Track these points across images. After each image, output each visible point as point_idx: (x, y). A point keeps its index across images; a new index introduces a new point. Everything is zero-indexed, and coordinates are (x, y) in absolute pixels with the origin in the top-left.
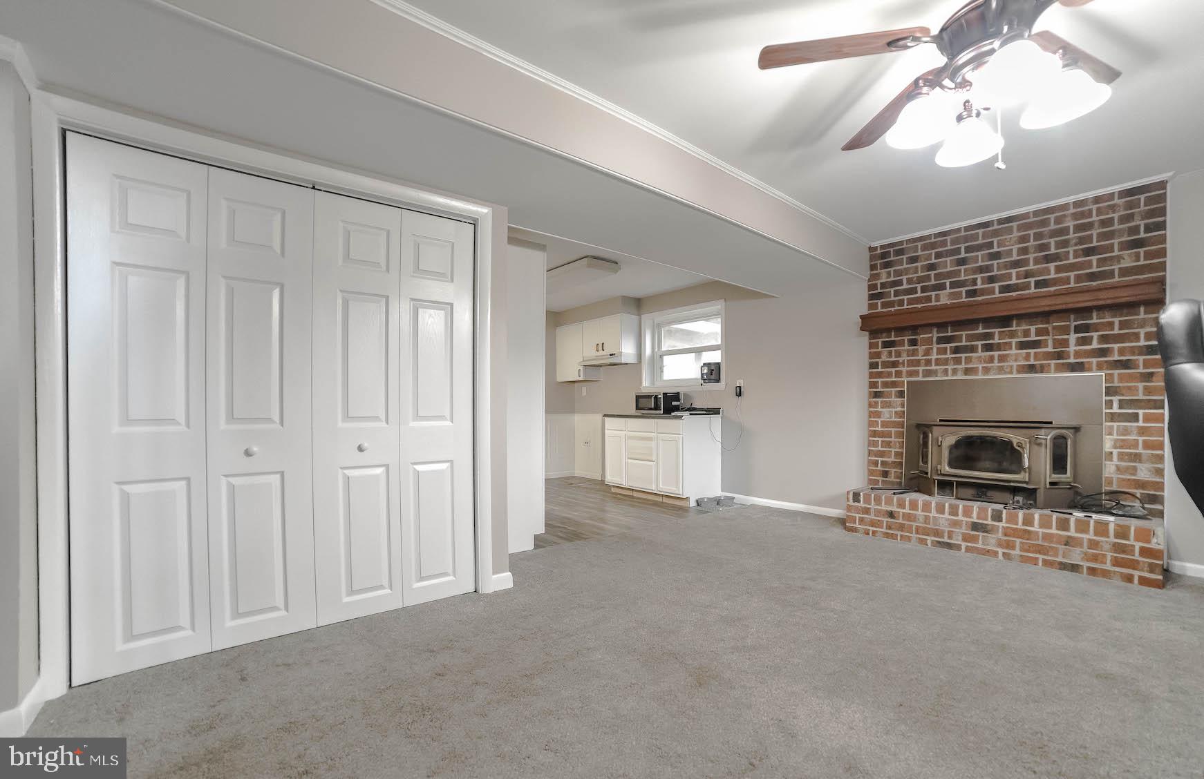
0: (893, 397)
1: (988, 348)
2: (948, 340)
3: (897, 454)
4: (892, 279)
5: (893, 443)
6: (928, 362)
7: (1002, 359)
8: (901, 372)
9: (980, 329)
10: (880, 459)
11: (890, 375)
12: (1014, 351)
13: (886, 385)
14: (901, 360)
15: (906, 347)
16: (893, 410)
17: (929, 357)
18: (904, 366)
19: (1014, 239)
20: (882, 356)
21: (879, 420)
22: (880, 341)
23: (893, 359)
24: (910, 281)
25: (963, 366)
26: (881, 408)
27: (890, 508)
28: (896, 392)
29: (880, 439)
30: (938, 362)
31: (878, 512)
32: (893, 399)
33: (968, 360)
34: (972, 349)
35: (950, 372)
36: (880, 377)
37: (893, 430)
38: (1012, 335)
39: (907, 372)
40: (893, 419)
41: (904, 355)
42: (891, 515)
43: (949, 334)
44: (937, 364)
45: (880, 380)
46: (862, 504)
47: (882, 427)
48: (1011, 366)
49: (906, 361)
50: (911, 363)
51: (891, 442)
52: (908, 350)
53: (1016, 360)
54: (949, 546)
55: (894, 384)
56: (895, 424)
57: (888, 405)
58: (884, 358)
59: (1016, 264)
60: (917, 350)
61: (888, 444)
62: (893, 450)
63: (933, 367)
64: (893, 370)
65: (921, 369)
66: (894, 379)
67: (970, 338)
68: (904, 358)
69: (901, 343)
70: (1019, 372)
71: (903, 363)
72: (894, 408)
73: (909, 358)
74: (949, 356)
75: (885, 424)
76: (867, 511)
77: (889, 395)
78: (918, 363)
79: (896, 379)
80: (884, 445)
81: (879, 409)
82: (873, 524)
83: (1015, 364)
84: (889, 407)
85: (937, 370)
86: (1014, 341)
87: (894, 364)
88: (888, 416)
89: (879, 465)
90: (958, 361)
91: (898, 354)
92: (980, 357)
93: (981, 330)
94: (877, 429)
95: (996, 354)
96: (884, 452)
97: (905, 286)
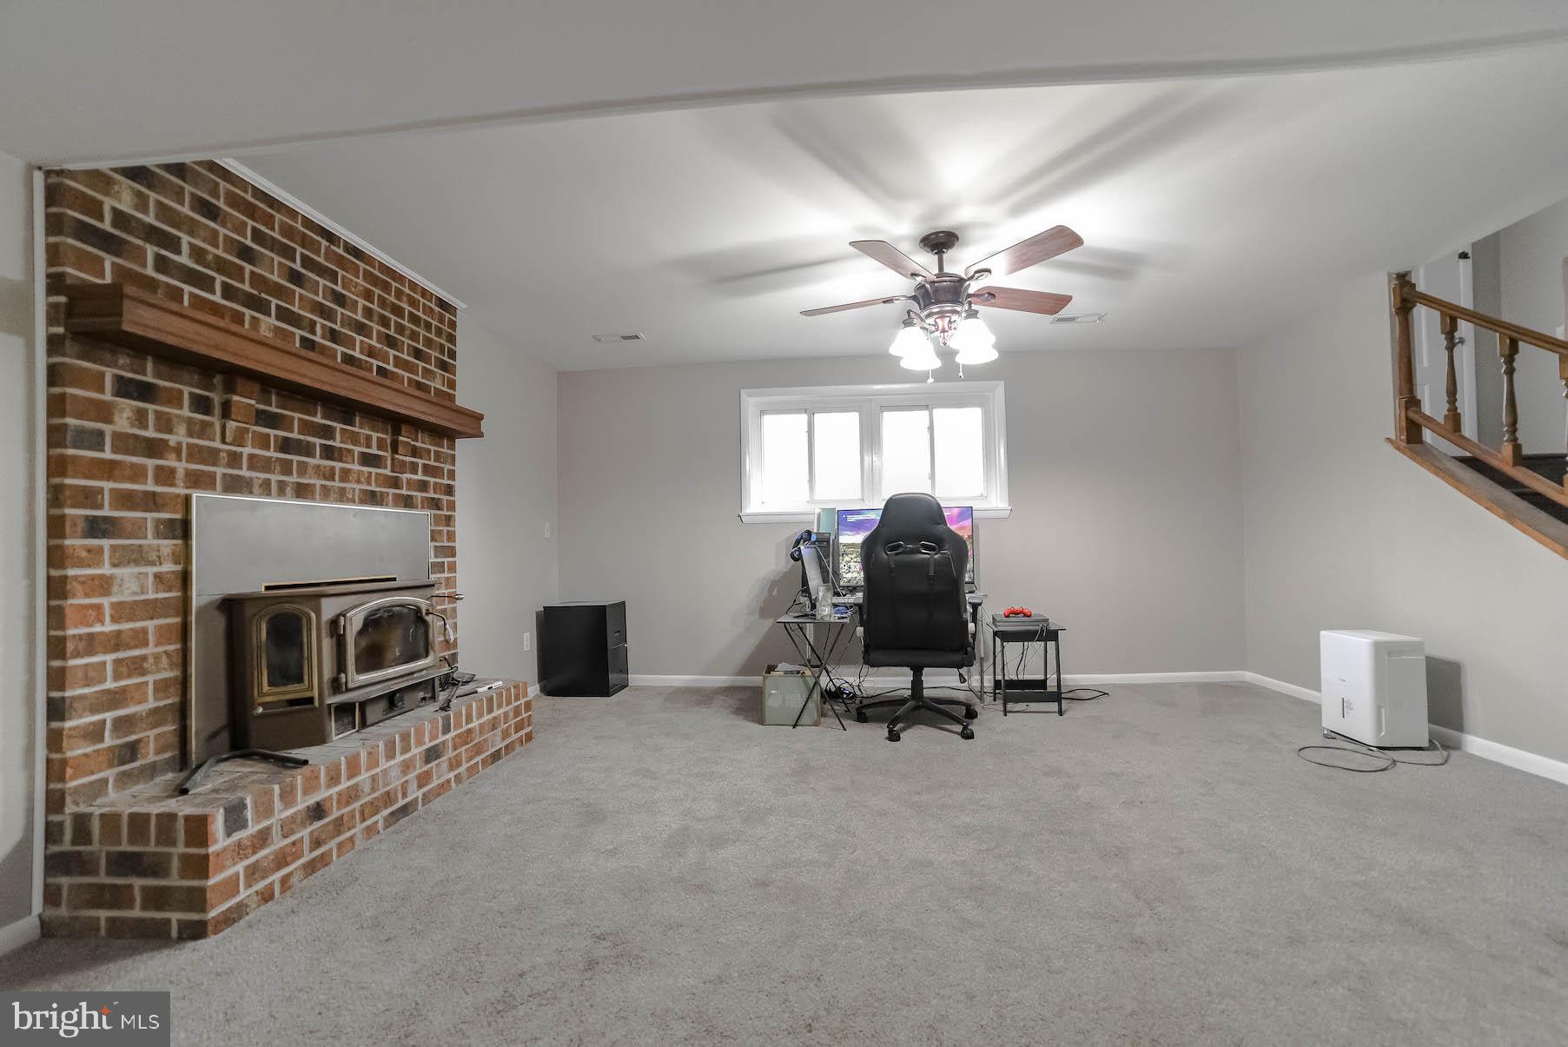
0: (150, 535)
1: (329, 453)
2: (271, 420)
3: (162, 687)
4: (150, 219)
5: (151, 660)
6: (234, 460)
7: (345, 475)
8: (172, 471)
9: (319, 415)
10: (109, 716)
11: (138, 474)
12: (356, 467)
13: (126, 500)
14: (173, 439)
15: (186, 412)
16: (151, 570)
17: (239, 449)
18: (179, 459)
19: (361, 288)
20: (116, 418)
21: (106, 602)
22: (109, 374)
23: (151, 433)
24: (198, 253)
25: (294, 478)
26: (114, 565)
27: (312, 800)
28: (158, 522)
29: (109, 658)
30: (254, 462)
31: (288, 828)
32: (150, 541)
33: (303, 469)
34: (307, 450)
35: (274, 487)
36: (110, 477)
37: (151, 625)
38: (355, 439)
39: (188, 473)
40: (151, 596)
41: (182, 429)
42: (318, 811)
43: (273, 409)
44: (251, 467)
45: (107, 485)
46: (252, 829)
47: (114, 620)
48: (354, 490)
49: (184, 446)
50: (195, 454)
51: (144, 658)
52: (190, 421)
53: (358, 482)
54: (405, 810)
55: (151, 501)
56: (152, 609)
57: (137, 557)
58: (123, 421)
59: (361, 329)
60: (211, 424)
61: (137, 667)
62: (150, 679)
63: (245, 472)
64: (151, 463)
65: (220, 471)
66: (150, 486)
67: (307, 427)
68: (179, 437)
69: (175, 399)
70: (362, 502)
71: (178, 450)
72: (153, 564)
73: (191, 441)
74: (273, 454)
75: (123, 611)
76: (263, 838)
77: (138, 530)
78: (212, 456)
79: (159, 489)
80: (124, 670)
81: (106, 570)
82: (282, 860)
83: (358, 487)
84: (137, 562)
85: (251, 479)
86: (357, 449)
87: (154, 448)
88: (136, 589)
89: (107, 734)
90: (286, 468)
91: (165, 424)
92: (319, 466)
93: (318, 419)
94: (97, 628)
95: (338, 465)
96: (124, 690)
97: (184, 259)
